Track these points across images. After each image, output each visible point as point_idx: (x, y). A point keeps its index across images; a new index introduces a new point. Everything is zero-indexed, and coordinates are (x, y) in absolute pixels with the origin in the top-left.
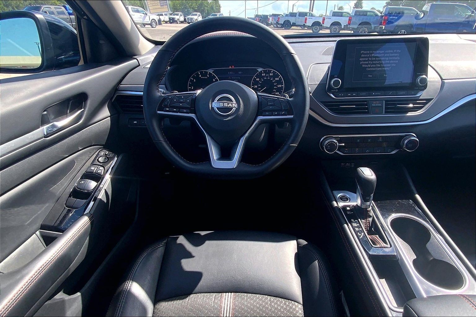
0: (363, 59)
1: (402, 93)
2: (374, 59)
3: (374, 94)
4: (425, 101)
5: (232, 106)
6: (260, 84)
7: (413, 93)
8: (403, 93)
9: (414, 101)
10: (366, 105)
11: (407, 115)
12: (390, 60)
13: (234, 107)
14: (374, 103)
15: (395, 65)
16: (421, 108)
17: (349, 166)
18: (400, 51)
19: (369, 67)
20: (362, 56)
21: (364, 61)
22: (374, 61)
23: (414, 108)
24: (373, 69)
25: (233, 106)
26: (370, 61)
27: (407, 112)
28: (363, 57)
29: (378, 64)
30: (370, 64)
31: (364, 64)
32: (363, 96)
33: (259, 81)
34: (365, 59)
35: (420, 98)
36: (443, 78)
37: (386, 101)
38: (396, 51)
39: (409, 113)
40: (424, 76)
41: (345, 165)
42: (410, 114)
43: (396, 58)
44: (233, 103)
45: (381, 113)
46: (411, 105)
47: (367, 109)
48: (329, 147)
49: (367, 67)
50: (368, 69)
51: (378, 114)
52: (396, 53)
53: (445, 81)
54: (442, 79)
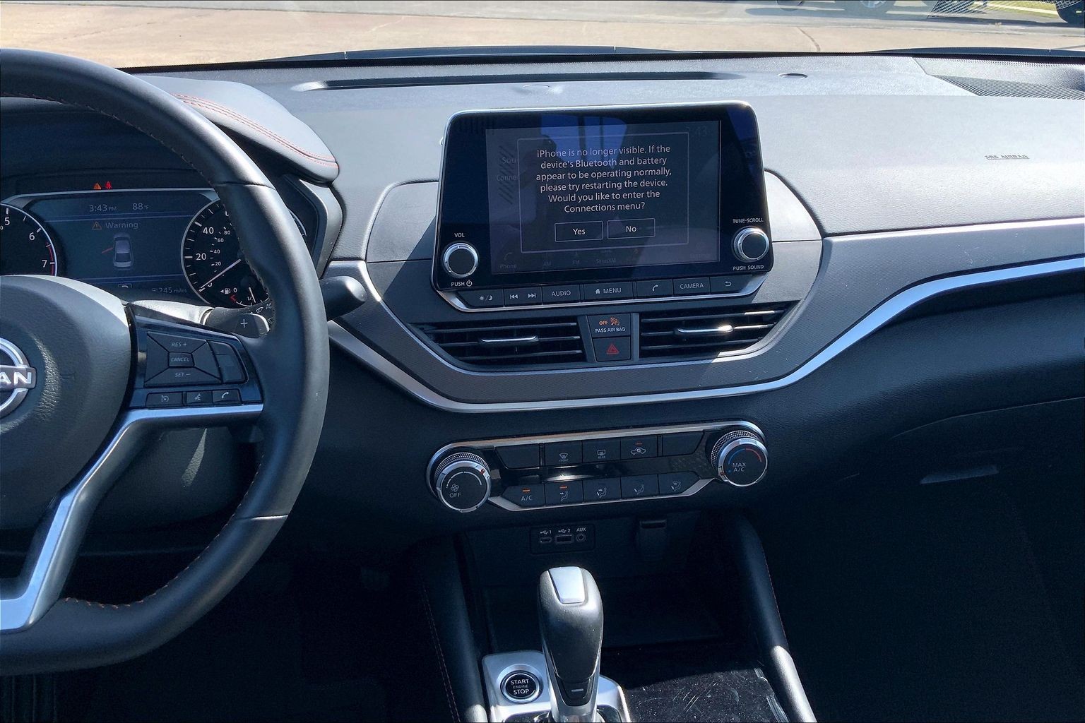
0: (549, 177)
1: (693, 286)
2: (586, 175)
3: (598, 291)
4: (773, 312)
5: (9, 382)
6: (218, 246)
7: (729, 284)
8: (697, 285)
9: (734, 312)
10: (576, 331)
11: (716, 361)
12: (638, 179)
13: (20, 384)
14: (602, 323)
15: (657, 194)
16: (759, 334)
17: (568, 539)
18: (667, 149)
19: (571, 204)
20: (544, 166)
21: (553, 183)
22: (584, 181)
23: (735, 335)
24: (588, 209)
25: (16, 382)
26: (572, 182)
27: (714, 351)
28: (547, 172)
29: (598, 191)
30: (572, 193)
31: (553, 193)
32: (561, 300)
33: (216, 234)
34: (554, 177)
35: (757, 300)
36: (828, 230)
37: (643, 315)
38: (655, 149)
39: (721, 354)
40: (757, 231)
41: (553, 535)
42: (725, 357)
43: (659, 173)
44: (18, 370)
45: (627, 358)
46: (726, 328)
47: (579, 345)
48: (455, 488)
49: (567, 203)
50: (568, 209)
51: (616, 363)
52: (655, 155)
53: (835, 240)
54: (824, 234)
